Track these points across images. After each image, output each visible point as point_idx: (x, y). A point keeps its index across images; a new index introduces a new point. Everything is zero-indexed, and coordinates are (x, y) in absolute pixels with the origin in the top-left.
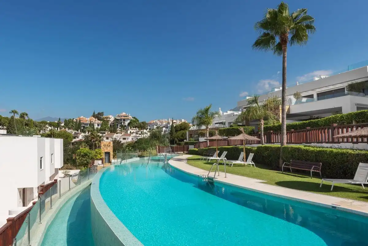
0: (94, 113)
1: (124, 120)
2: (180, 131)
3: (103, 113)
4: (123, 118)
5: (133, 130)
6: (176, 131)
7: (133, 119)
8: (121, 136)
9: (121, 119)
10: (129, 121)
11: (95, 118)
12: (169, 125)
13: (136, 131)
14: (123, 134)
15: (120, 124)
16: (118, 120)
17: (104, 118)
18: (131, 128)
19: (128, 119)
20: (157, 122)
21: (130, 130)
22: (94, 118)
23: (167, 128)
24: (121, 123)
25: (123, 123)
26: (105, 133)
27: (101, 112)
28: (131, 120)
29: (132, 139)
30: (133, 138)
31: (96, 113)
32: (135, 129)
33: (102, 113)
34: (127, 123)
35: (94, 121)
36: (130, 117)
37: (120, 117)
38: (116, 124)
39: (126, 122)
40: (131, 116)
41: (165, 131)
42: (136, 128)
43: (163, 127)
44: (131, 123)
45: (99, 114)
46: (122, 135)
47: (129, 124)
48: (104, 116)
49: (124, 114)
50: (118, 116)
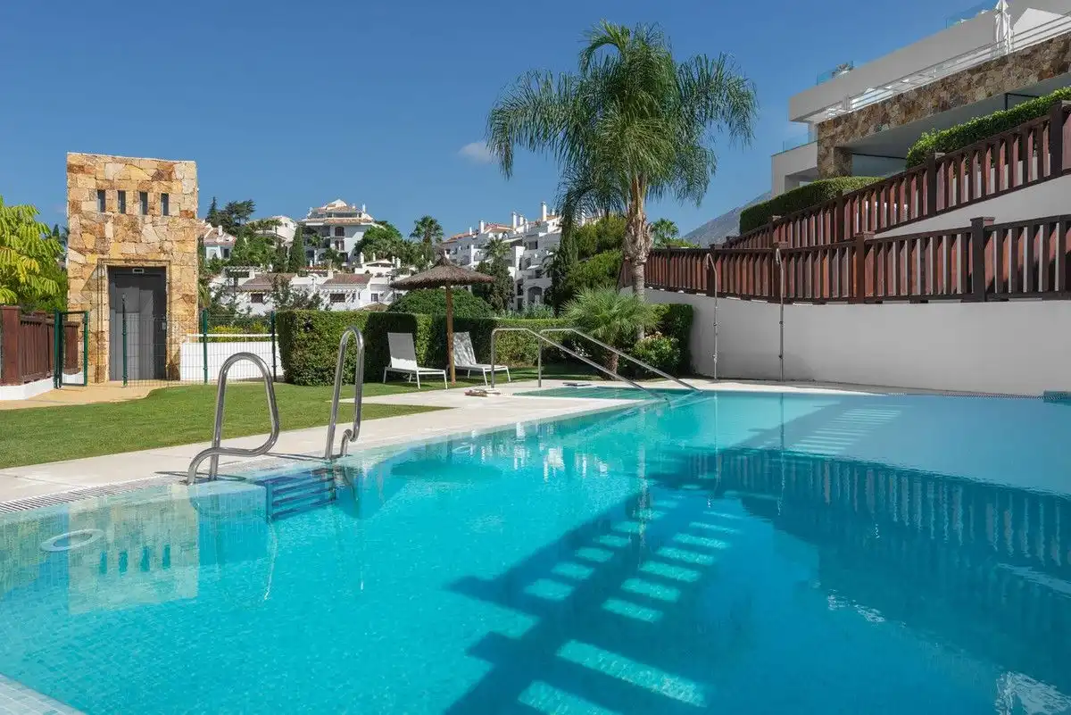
0: (213, 209)
1: (340, 231)
2: (600, 251)
3: (249, 204)
4: (335, 220)
5: (377, 265)
6: (584, 254)
7: (376, 226)
8: (323, 286)
9: (327, 228)
10: (359, 236)
11: (215, 225)
12: (541, 234)
13: (389, 269)
14: (331, 276)
15: (323, 251)
16: (310, 230)
17: (253, 225)
18: (368, 259)
19: (357, 227)
20: (482, 231)
21: (364, 266)
22: (209, 225)
23: (534, 245)
24: (327, 245)
25: (333, 246)
26: (247, 275)
27: (239, 203)
28: (370, 232)
29: (375, 297)
30: (379, 293)
31: (221, 207)
32: (386, 261)
33: (248, 207)
34: (350, 244)
35: (209, 237)
36: (364, 216)
37: (322, 216)
38: (306, 248)
39: (346, 240)
40: (367, 212)
41: (526, 263)
42: (390, 260)
43: (513, 244)
44: (370, 242)
45: (233, 209)
46: (328, 282)
47: (360, 247)
48: (254, 219)
49: (339, 204)
50: (315, 215)
